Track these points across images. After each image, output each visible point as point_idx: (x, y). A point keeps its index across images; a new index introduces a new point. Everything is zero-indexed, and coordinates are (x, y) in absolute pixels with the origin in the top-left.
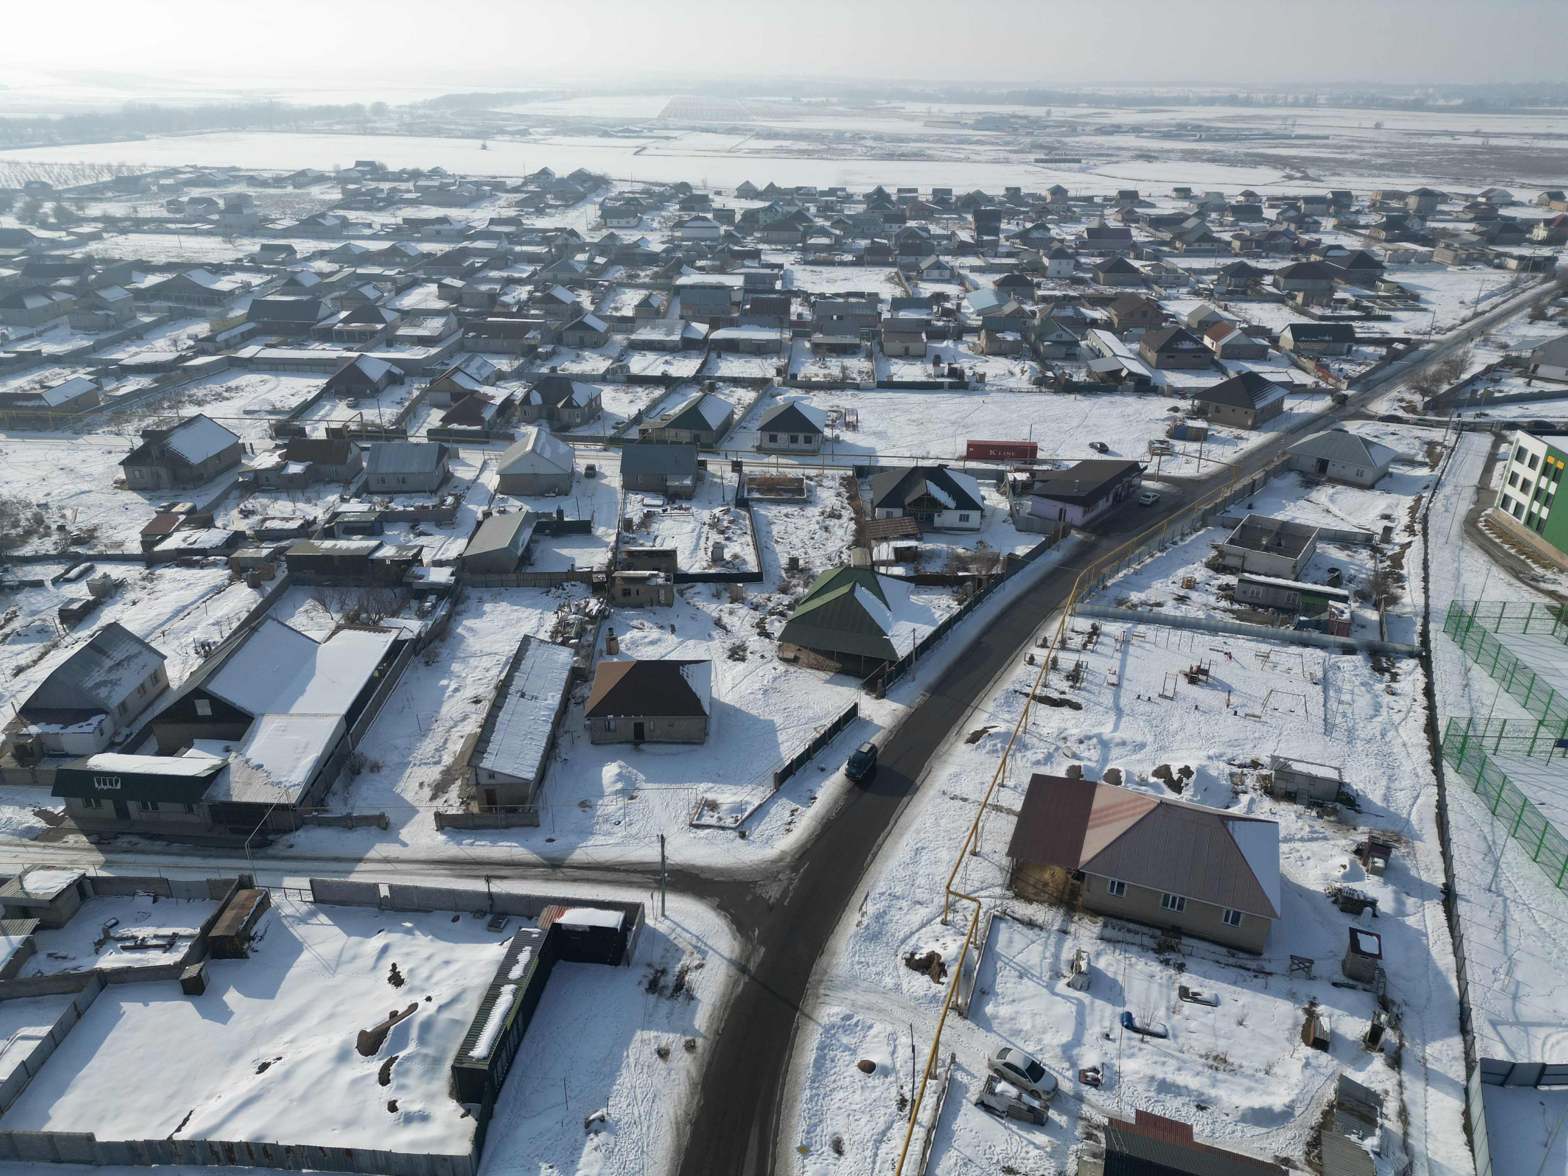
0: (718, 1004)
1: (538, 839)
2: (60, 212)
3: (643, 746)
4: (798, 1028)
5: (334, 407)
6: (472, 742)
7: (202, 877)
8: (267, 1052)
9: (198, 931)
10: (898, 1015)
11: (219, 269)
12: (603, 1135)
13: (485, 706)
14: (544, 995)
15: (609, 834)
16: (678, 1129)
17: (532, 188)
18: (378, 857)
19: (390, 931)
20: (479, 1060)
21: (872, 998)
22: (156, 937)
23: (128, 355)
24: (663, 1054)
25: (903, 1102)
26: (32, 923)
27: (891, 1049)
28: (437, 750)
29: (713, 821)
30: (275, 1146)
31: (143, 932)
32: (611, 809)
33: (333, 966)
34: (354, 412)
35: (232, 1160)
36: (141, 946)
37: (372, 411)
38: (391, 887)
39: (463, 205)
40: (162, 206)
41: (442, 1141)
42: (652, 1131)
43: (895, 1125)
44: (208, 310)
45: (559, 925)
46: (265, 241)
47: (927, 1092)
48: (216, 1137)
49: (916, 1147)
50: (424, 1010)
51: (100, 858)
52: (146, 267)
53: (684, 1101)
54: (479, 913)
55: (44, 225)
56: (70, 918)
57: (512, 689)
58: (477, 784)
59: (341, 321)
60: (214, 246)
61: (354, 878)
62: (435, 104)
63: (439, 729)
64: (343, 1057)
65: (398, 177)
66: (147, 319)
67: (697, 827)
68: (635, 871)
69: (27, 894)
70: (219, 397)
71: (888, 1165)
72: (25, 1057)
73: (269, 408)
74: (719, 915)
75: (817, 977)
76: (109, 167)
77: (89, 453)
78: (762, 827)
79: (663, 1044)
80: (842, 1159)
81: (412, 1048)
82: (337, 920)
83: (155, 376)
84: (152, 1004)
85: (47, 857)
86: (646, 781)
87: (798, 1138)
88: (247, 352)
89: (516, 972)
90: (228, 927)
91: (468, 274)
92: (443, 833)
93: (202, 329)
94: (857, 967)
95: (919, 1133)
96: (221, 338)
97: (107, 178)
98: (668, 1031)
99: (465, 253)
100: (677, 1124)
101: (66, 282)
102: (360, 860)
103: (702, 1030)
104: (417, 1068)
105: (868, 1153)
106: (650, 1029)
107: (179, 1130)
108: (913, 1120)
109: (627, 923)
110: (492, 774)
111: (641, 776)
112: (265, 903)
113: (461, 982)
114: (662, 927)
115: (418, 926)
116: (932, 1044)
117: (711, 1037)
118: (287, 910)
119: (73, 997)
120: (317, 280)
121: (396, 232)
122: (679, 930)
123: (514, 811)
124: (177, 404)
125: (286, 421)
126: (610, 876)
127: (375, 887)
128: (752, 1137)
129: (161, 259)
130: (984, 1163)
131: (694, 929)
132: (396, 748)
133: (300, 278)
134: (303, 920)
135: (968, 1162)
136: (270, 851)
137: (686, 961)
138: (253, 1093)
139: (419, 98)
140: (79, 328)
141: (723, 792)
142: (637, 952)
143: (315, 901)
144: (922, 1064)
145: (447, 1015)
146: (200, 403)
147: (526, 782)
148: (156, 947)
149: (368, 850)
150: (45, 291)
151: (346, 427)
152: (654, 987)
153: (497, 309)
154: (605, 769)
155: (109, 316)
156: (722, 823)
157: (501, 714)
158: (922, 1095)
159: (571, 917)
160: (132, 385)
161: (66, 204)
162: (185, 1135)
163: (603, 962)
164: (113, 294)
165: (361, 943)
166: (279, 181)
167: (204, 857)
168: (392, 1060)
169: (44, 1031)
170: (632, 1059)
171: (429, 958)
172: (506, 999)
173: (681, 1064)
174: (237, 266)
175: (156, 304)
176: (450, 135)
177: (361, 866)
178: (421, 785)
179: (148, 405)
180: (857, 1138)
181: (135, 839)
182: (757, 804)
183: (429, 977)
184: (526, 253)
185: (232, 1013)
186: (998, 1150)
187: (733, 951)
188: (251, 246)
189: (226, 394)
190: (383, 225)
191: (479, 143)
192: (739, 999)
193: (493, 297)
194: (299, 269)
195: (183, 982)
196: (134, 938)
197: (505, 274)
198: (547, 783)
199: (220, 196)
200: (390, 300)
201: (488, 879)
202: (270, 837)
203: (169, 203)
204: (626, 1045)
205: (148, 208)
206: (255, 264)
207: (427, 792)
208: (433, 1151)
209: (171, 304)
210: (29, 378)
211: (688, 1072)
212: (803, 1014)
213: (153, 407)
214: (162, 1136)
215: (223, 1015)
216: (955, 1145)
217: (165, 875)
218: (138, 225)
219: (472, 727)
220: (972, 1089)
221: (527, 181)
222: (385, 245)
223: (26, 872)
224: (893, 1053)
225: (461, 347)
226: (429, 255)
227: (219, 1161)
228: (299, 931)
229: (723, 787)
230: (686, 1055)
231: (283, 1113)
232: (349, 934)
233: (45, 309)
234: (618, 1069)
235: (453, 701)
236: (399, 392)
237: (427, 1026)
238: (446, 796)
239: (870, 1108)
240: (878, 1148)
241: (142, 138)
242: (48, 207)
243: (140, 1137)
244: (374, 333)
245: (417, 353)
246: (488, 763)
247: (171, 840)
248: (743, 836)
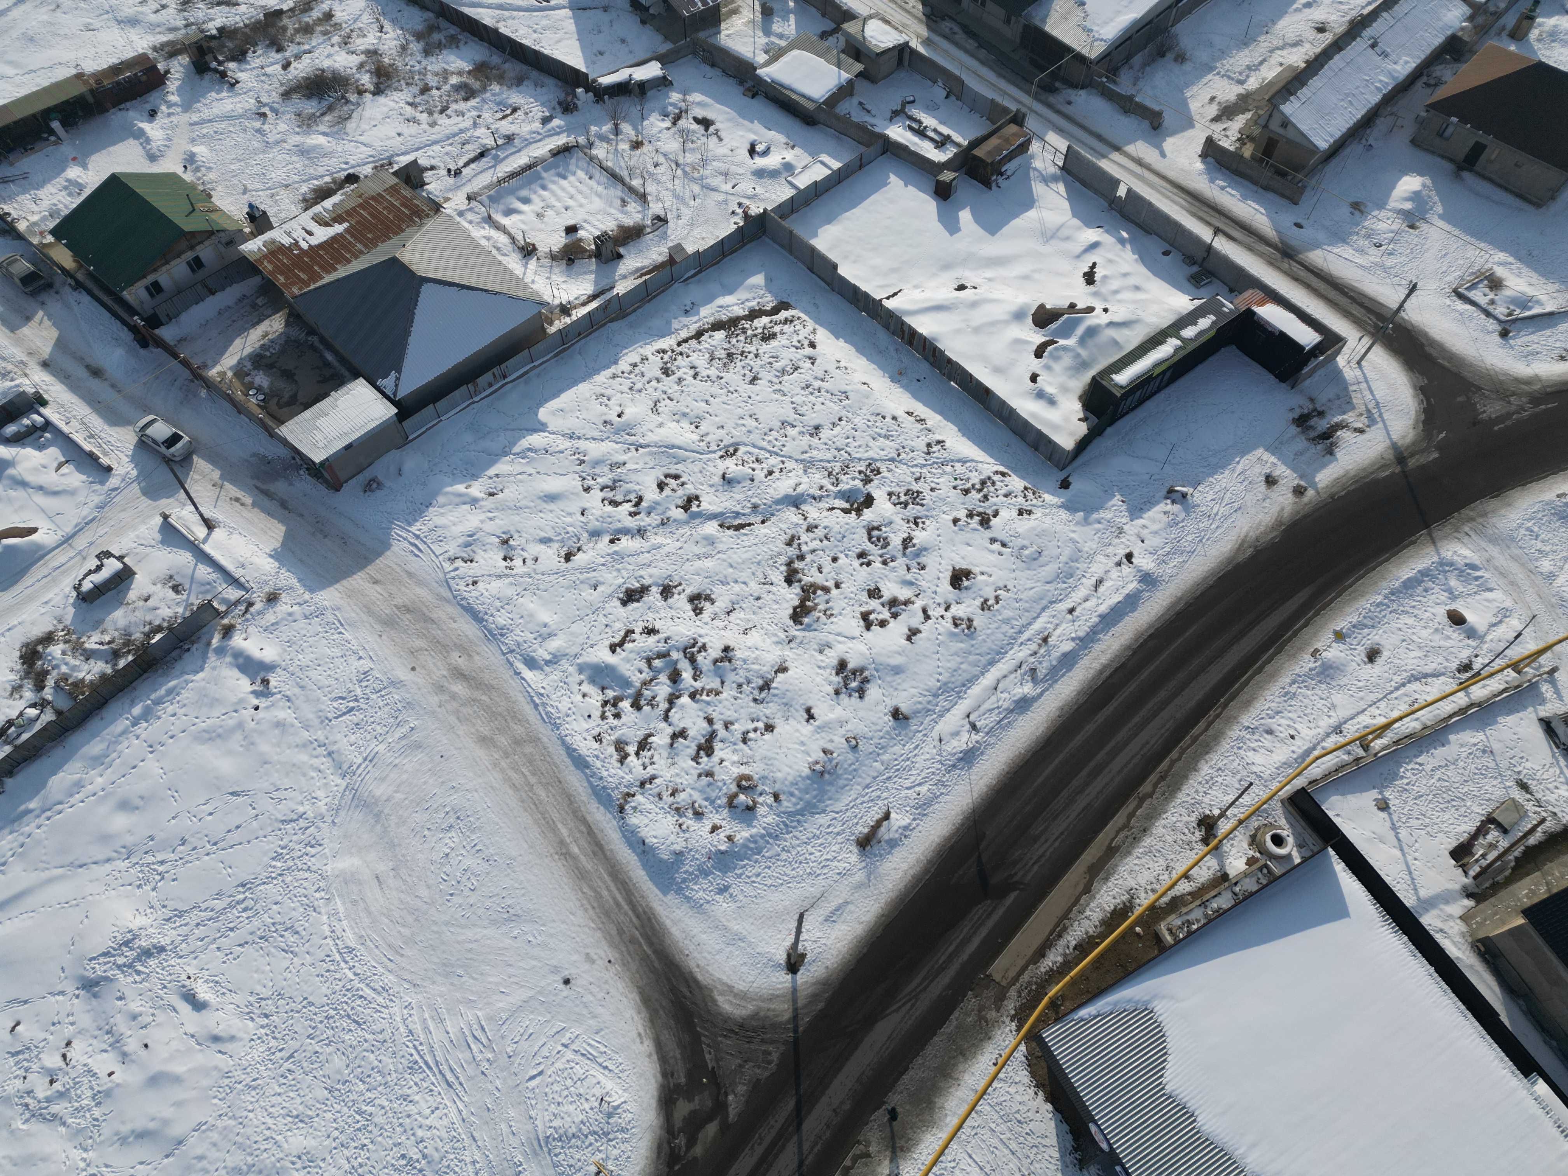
0: (1352, 473)
1: (1287, 218)
3: (1466, 175)
4: (1414, 542)
6: (1289, 75)
7: (989, 94)
8: (970, 277)
9: (966, 143)
10: (1529, 599)
12: (1177, 508)
13: (1327, 38)
14: (1200, 368)
15: (1362, 251)
16: (1241, 545)
18: (1134, 154)
19: (1107, 231)
20: (1116, 385)
21: (1514, 567)
22: (935, 130)
24: (1270, 481)
25: (1466, 667)
26: (859, 67)
27: (1494, 620)
28: (1249, 68)
29: (1483, 301)
30: (942, 353)
31: (929, 121)
32: (1382, 226)
33: (1049, 235)
35: (910, 343)
36: (921, 133)
38: (1129, 190)
41: (1056, 427)
42: (1219, 531)
43: (1442, 678)
45: (1254, 313)
47: (1499, 676)
48: (908, 320)
49: (1447, 707)
50: (1097, 317)
51: (924, 32)
53: (1262, 529)
54: (1189, 260)
56: (885, 78)
57: (1368, 32)
58: (1266, 126)
61: (1105, 165)
63: (1264, 43)
64: (1019, 316)
67: (1461, 296)
68: (1361, 305)
69: (864, 38)
71: (1409, 700)
72: (818, 179)
74: (1415, 396)
75: (1471, 513)
78: (1534, 337)
79: (1276, 473)
80: (1370, 666)
81: (1071, 342)
82: (1072, 197)
84: (910, 187)
85: (889, 10)
86: (1441, 217)
87: (1342, 623)
89: (1189, 332)
90: (989, 152)
92: (1203, 162)
94: (1523, 531)
95: (1461, 699)
98: (1289, 467)
100: (1243, 541)
102: (1117, 149)
103: (1320, 486)
104: (1067, 360)
105: (1397, 679)
106: (1273, 454)
107: (888, 298)
108: (1464, 687)
109: (1318, 349)
110: (1286, 123)
111: (1439, 209)
112: (1023, 148)
113: (1139, 312)
114: (1350, 374)
115: (1132, 241)
116: (1541, 645)
117: (1324, 496)
118: (1037, 164)
119: (863, 149)
122: (1364, 386)
123: (1282, 174)
126: (1333, 294)
127: (1116, 183)
128: (1300, 594)
130: (1504, 764)
131: (1379, 395)
132: (1211, 45)
134: (1047, 180)
135: (1488, 751)
136: (1051, 99)
137: (1349, 417)
138: (946, 303)
141: (1519, 275)
142: (1308, 382)
143: (1063, 169)
144: (1516, 653)
145: (1112, 333)
147: (1314, 149)
148: (932, 140)
149: (1130, 143)
152: (1302, 421)
154: (1406, 179)
156: (1491, 308)
157: (1337, 57)
158: (1492, 675)
159: (1270, 313)
162: (890, 304)
163: (1271, 370)
165: (1079, 228)
167: (1000, 75)
168: (1052, 342)
169: (836, 165)
170: (1240, 467)
171: (1125, 275)
172: (1166, 350)
173: (1281, 499)
177: (1116, 156)
178: (1213, 99)
180: (1396, 661)
181: (956, 29)
182: (1549, 309)
183: (1116, 292)
185: (959, 230)
186: (1528, 765)
187: (1404, 437)
192: (1376, 483)
195: (938, 182)
196: (920, 122)
198: (1334, 162)
201: (1217, 231)
202: (1057, 84)
204: (1244, 453)
207: (1213, 110)
208: (1045, 431)
211: (1282, 509)
212: (1430, 535)
214: (877, 295)
215: (952, 227)
216: (1488, 732)
217: (964, 77)
219: (1297, 58)
220: (1549, 706)
223: (870, 17)
224: (1494, 625)
227: (902, 338)
228: (1038, 188)
229: (1525, 270)
230: (1290, 495)
231: (958, 331)
232: (1075, 214)
234: (1224, 467)
235: (1299, 16)
237: (1092, 332)
238: (1228, 124)
239: (1429, 651)
240: (1409, 682)
243: (864, 287)
246: (1289, 108)
247: (983, 44)
248: (1504, 334)
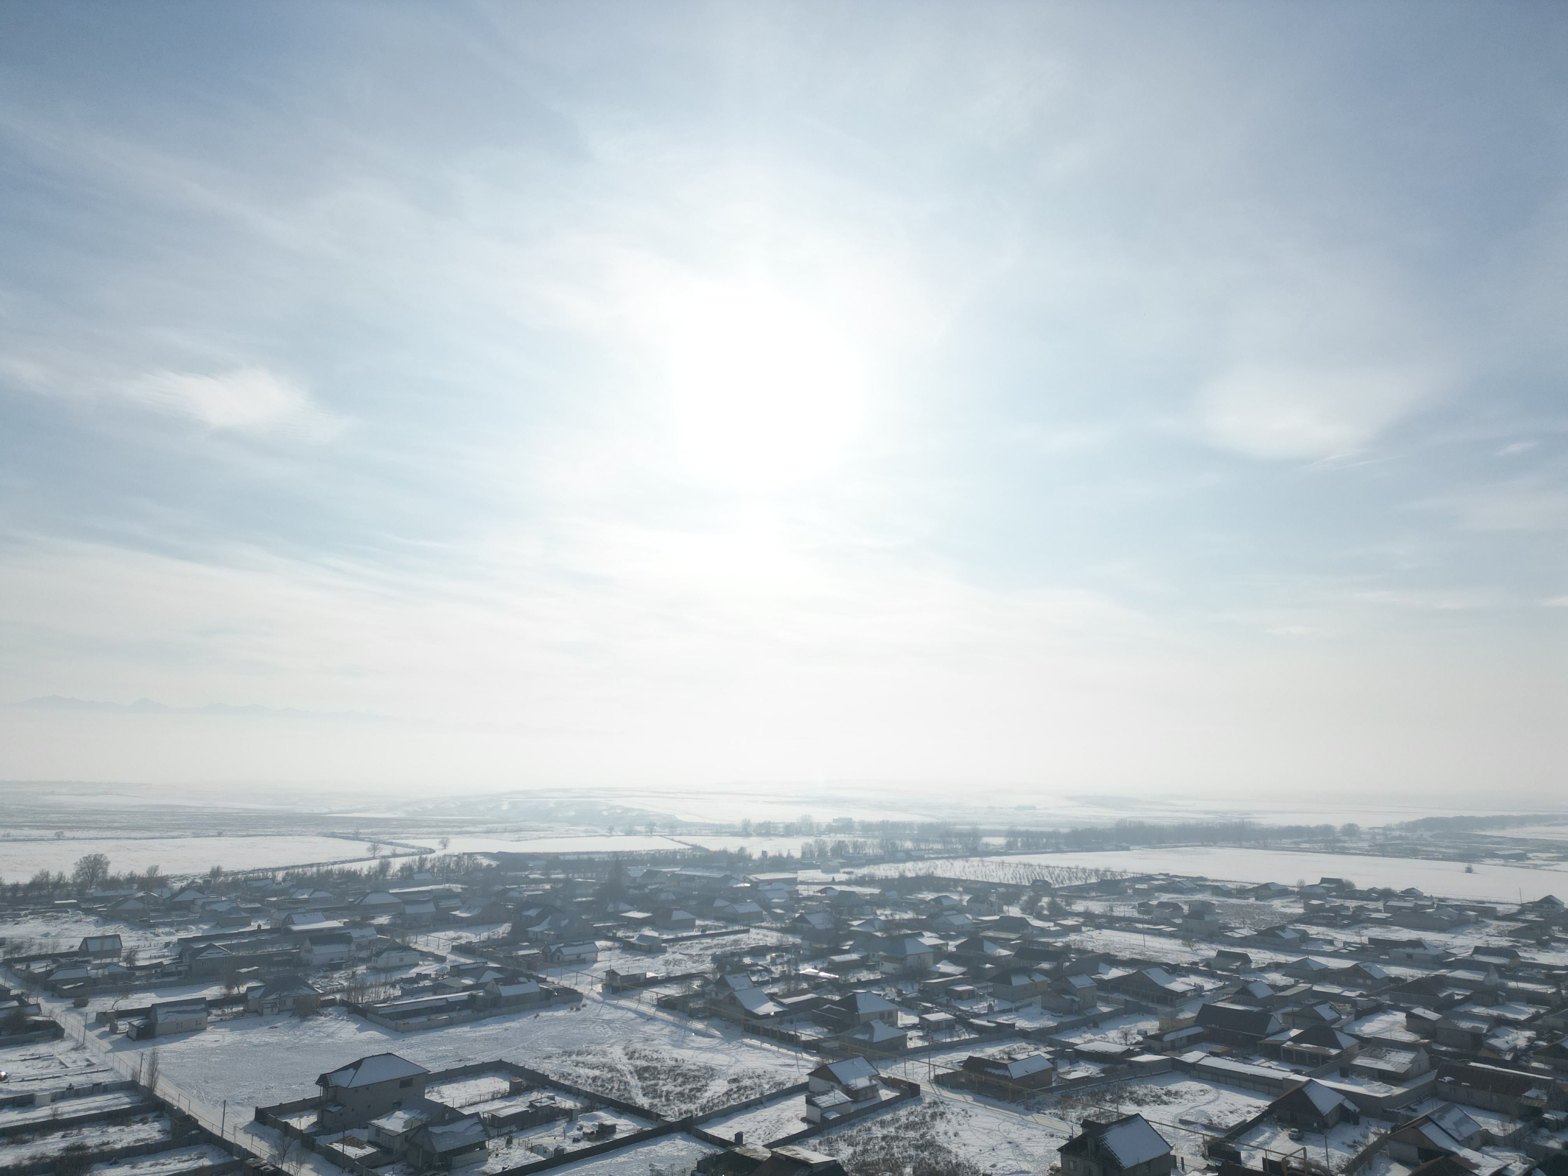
2: (1053, 906)
5: (1274, 1136)
11: (1175, 970)
17: (1531, 917)
23: (1084, 1041)
34: (1296, 1146)
37: (1318, 1150)
39: (1441, 929)
40: (1134, 907)
44: (1160, 1008)
46: (1222, 948)
52: (1112, 961)
55: (1039, 916)
59: (1291, 1039)
60: (1174, 947)
62: (1412, 827)
65: (1367, 895)
66: (1105, 1009)
70: (1158, 1100)
73: (1206, 1122)
76: (1097, 871)
77: (1035, 1132)
83: (1103, 1066)
88: (1192, 1057)
91: (1446, 1006)
93: (1152, 1026)
96: (1168, 1038)
97: (1093, 880)
99: (1442, 982)
101: (1045, 966)
120: (1270, 992)
121: (1360, 952)
124: (1118, 1099)
125: (1221, 1140)
129: (1126, 955)
133: (1252, 988)
139: (1394, 820)
140: (1050, 1009)
146: (1139, 1102)
150: (1027, 971)
151: (1285, 1161)
153: (1483, 1053)
155: (1073, 1001)
160: (1081, 1071)
161: (1058, 900)
164: (1080, 982)
166: (1242, 892)
174: (1192, 969)
175: (1115, 996)
176: (1429, 856)
179: (1093, 1095)
184: (1523, 991)
188: (1209, 951)
189: (1165, 1098)
190: (1345, 943)
191: (1463, 866)
193: (1477, 1040)
194: (1252, 979)
197: (1495, 1012)
199: (1186, 903)
200: (1349, 1023)
203: (1140, 905)
205: (1122, 908)
206: (1209, 969)
209: (1128, 998)
210: (1001, 1048)
213: (1097, 1098)
218: (1110, 922)
221: (1525, 908)
222: (1347, 964)
225: (1433, 1092)
226: (1397, 980)
233: (1025, 987)
236: (1352, 1133)
241: (1127, 849)
242: (1045, 901)
244: (1327, 1058)
245: (1378, 1090)
